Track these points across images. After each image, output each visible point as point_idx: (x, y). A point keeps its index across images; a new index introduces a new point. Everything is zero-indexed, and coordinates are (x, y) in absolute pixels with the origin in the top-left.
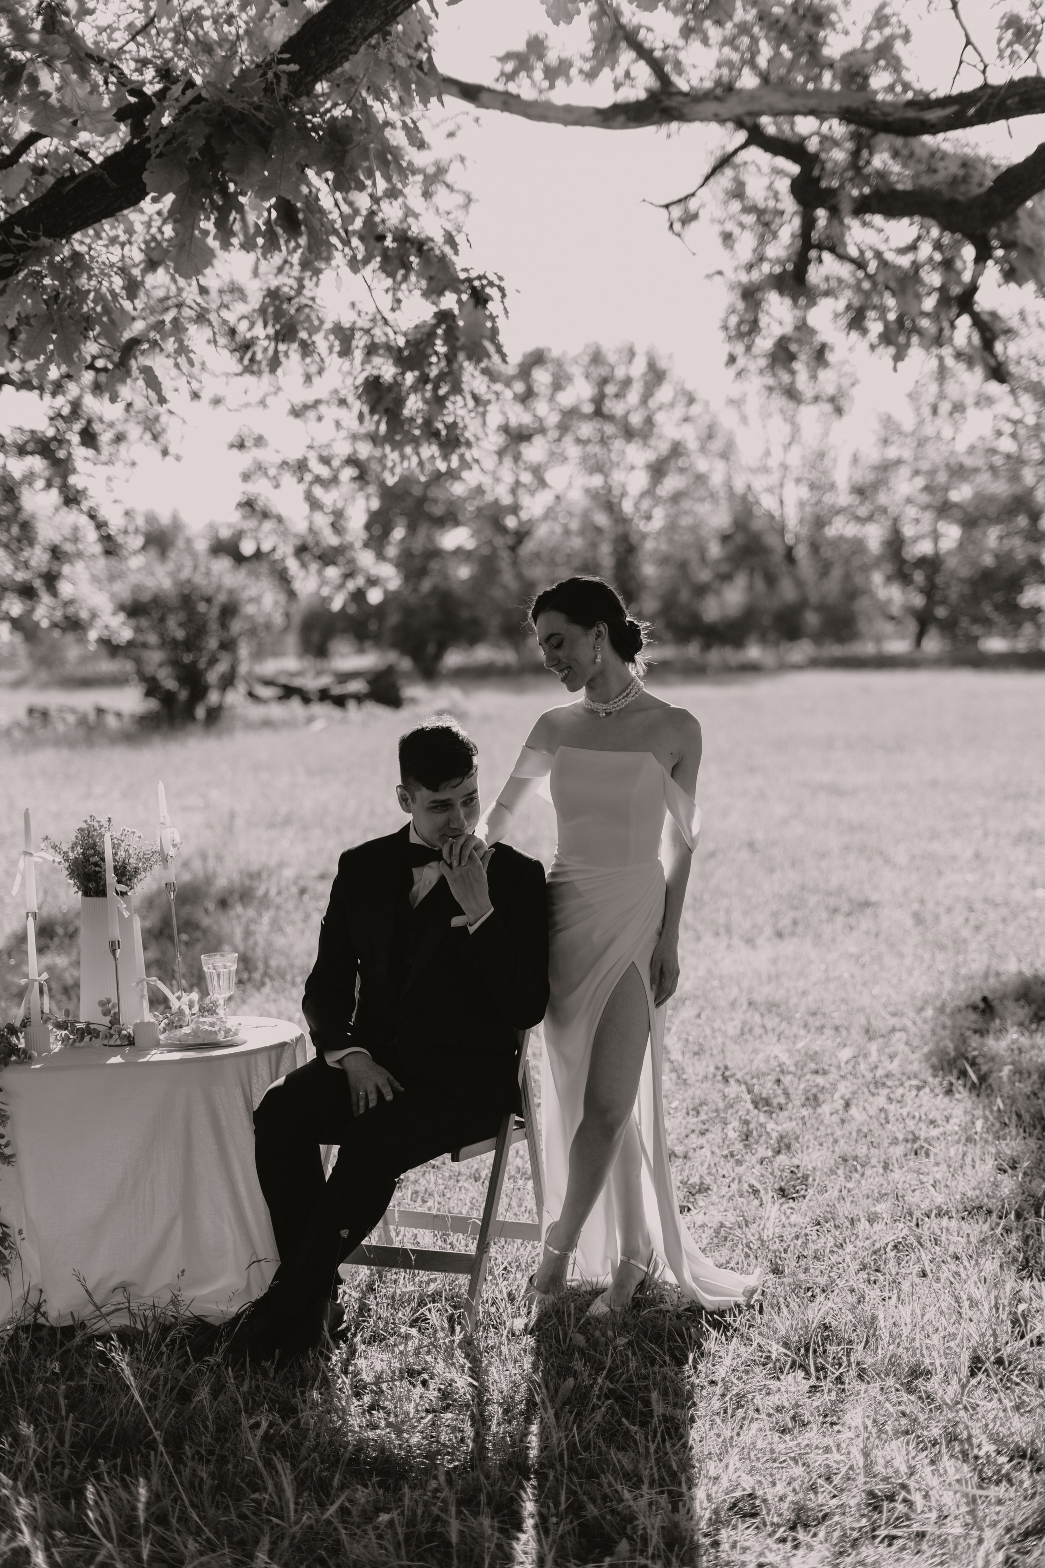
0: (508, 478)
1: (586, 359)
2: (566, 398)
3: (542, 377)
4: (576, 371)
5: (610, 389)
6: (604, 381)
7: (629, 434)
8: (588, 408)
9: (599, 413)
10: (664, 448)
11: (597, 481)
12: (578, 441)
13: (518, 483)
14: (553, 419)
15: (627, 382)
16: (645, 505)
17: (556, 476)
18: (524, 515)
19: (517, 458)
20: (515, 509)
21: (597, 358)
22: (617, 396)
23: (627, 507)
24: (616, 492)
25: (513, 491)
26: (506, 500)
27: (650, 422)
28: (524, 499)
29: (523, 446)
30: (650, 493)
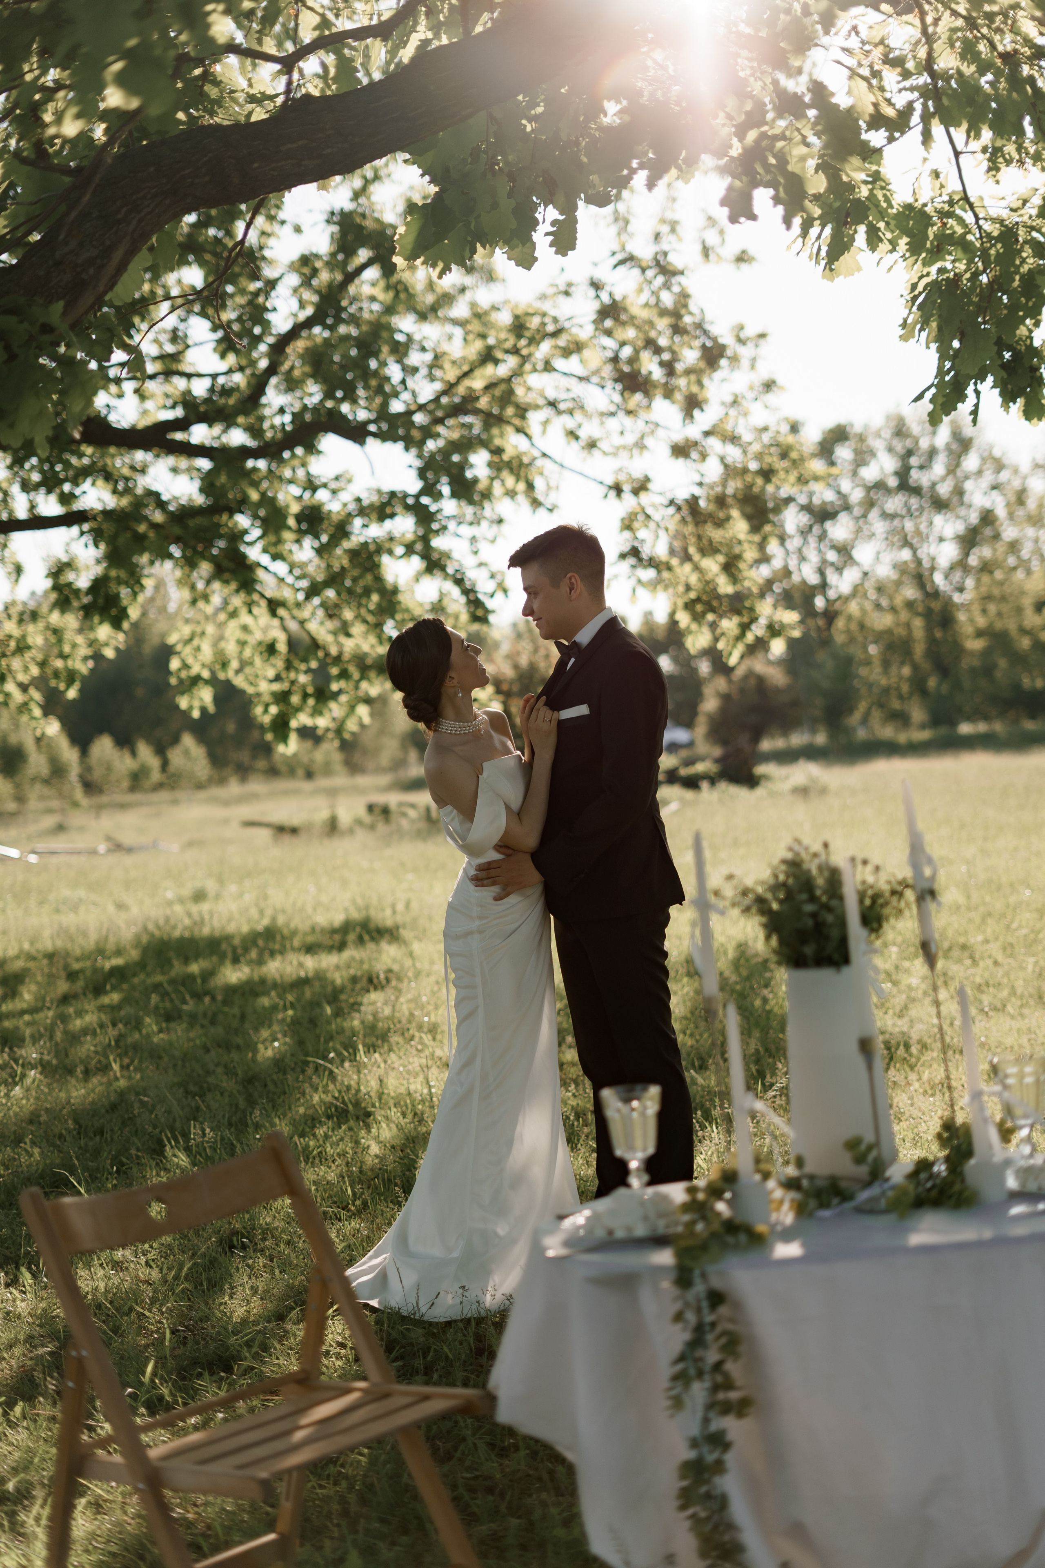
0: (813, 557)
1: (887, 434)
2: (870, 473)
3: (844, 453)
4: (879, 445)
5: (914, 461)
6: (909, 453)
7: (940, 505)
8: (893, 482)
9: (905, 485)
10: (974, 518)
11: (906, 555)
12: (886, 516)
13: (824, 562)
14: (856, 495)
15: (932, 453)
16: (957, 576)
17: (864, 554)
18: (832, 594)
19: (822, 537)
20: (823, 586)
21: (900, 431)
22: (921, 467)
23: (938, 579)
24: (926, 564)
25: (821, 572)
26: (813, 579)
27: (959, 492)
28: (832, 577)
29: (828, 525)
30: (961, 565)
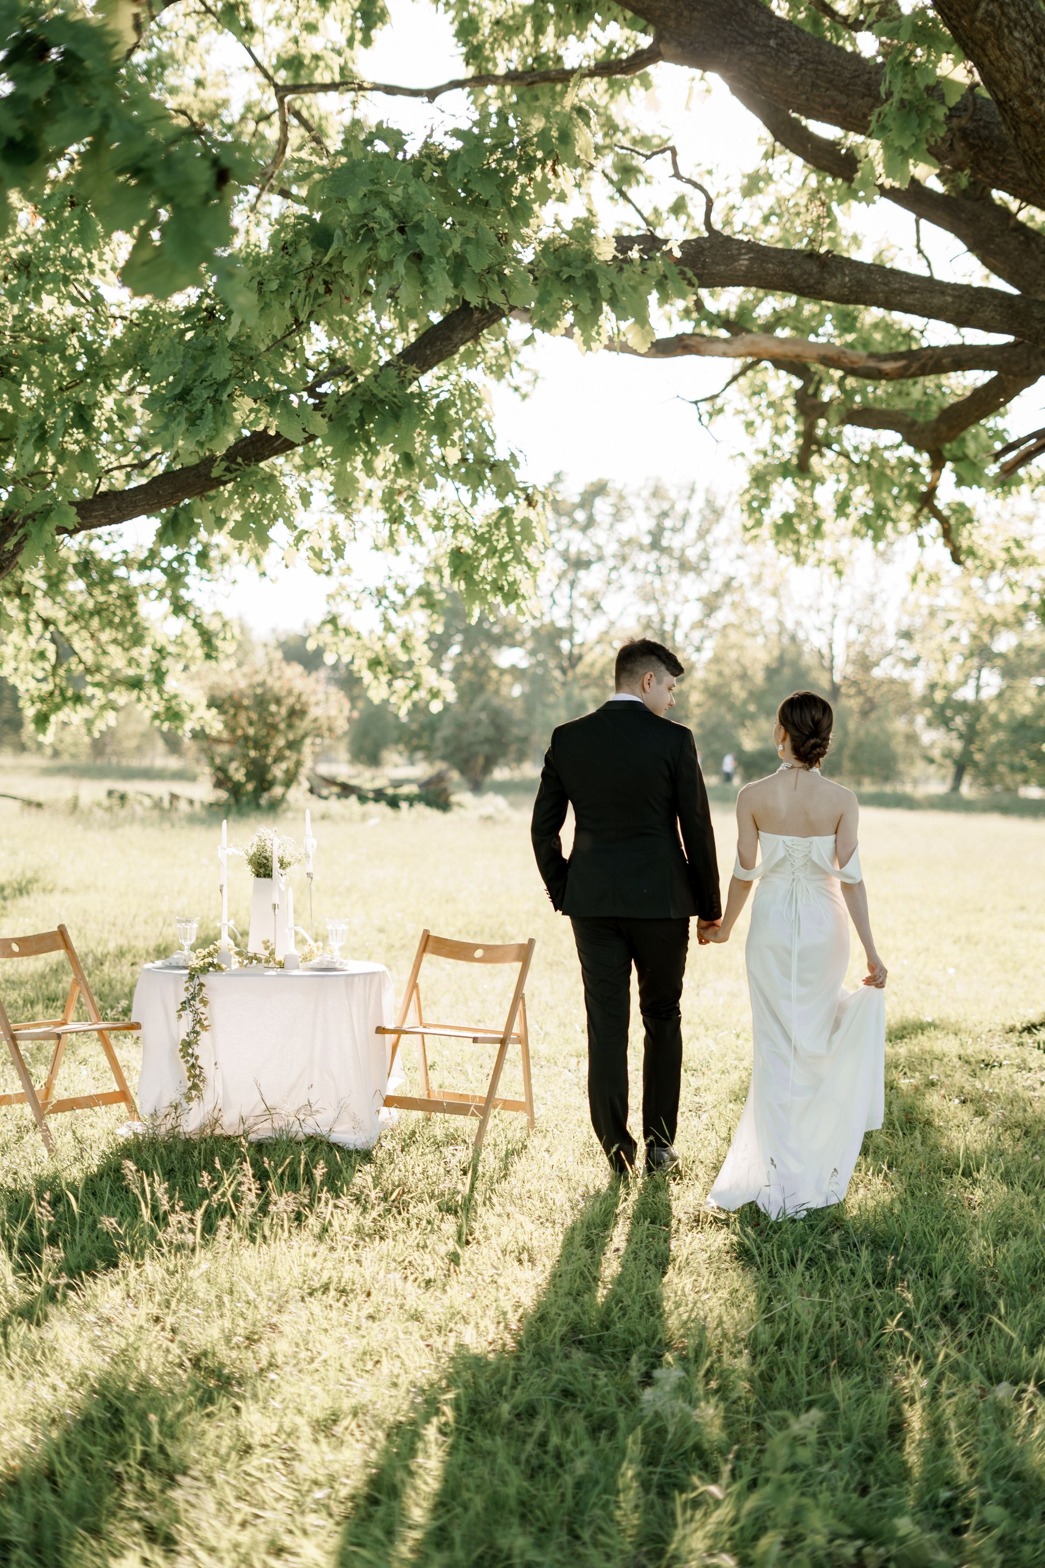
0: (565, 603)
1: (646, 493)
2: (626, 530)
3: (603, 507)
4: (637, 504)
5: (668, 523)
6: (665, 515)
7: (684, 566)
8: (647, 540)
9: (655, 545)
10: (717, 584)
11: (651, 610)
12: (637, 571)
13: (574, 607)
14: (611, 549)
15: (685, 517)
16: (696, 636)
17: (611, 603)
18: (578, 639)
19: (575, 584)
20: (570, 632)
21: (658, 492)
22: (674, 530)
25: (570, 616)
26: (562, 623)
27: (705, 557)
28: (580, 623)
29: (582, 573)
30: (700, 624)
